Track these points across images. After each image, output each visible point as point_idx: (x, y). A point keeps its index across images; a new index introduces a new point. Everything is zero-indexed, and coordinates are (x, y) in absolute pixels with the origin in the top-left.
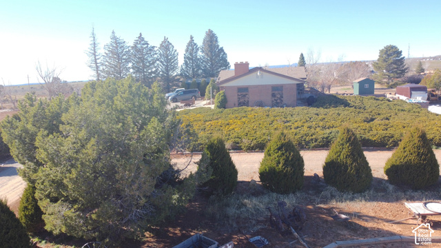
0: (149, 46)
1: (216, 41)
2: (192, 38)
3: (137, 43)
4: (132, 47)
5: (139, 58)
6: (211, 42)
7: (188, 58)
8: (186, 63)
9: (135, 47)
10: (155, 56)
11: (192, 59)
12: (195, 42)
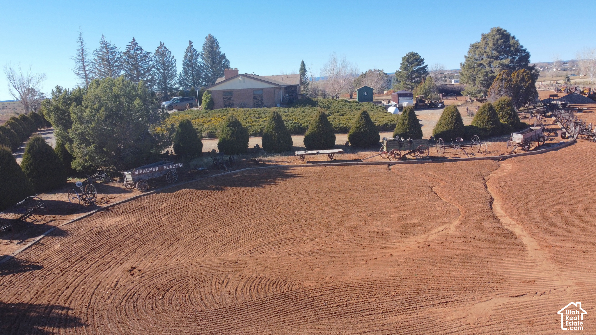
0: (144, 52)
1: (218, 47)
2: (190, 43)
3: (130, 49)
4: (125, 53)
5: (133, 65)
6: (212, 47)
7: (187, 65)
8: (185, 71)
9: (128, 53)
10: (151, 63)
11: (191, 66)
12: (194, 47)
